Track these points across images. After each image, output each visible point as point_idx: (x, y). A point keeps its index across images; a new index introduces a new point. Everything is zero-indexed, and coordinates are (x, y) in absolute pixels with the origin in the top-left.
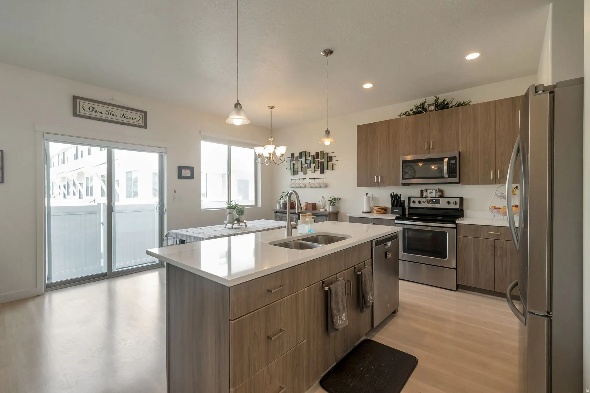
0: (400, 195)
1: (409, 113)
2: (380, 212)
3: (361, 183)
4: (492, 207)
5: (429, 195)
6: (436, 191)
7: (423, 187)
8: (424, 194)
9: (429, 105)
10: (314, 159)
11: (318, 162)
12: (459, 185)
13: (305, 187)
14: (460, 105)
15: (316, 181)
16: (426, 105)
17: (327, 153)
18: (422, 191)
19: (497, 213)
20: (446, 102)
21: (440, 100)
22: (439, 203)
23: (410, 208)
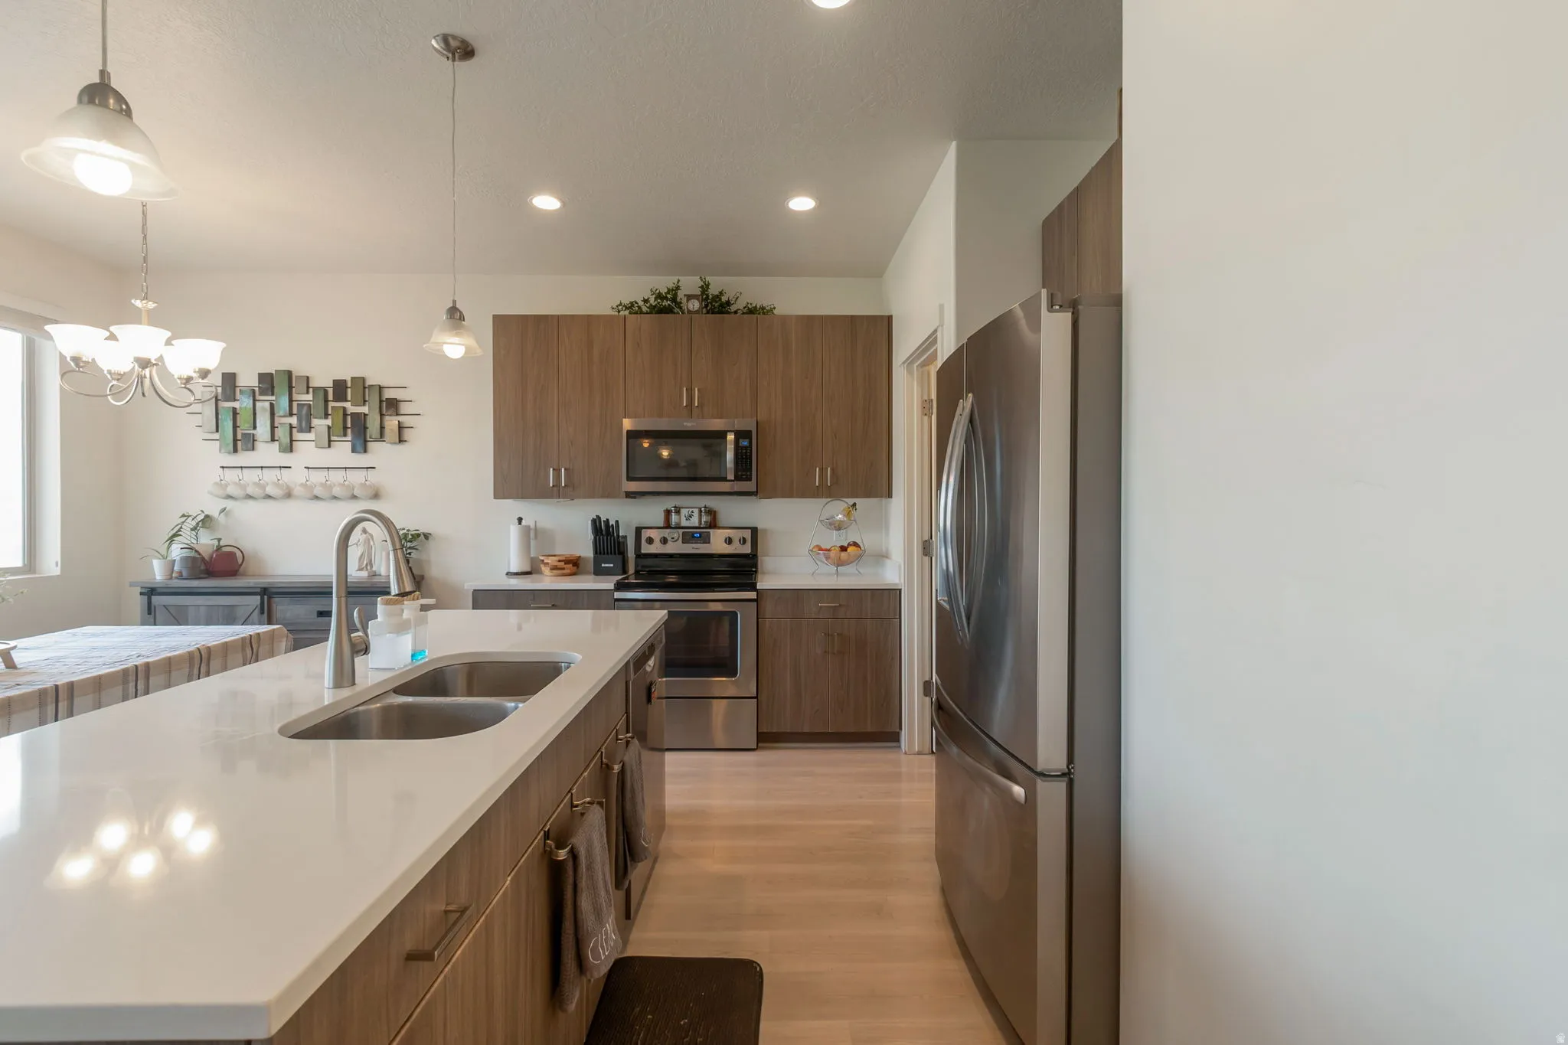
0: (617, 522)
1: (639, 307)
2: (564, 572)
3: (504, 489)
4: (814, 548)
5: (684, 523)
6: (700, 511)
7: (670, 503)
8: (674, 518)
9: (689, 297)
10: (326, 401)
11: (345, 415)
12: (754, 497)
13: (289, 495)
14: (751, 311)
15: (337, 477)
16: (680, 295)
17: (381, 388)
18: (668, 513)
19: (824, 560)
20: (724, 299)
21: (713, 291)
22: (710, 543)
23: (639, 556)
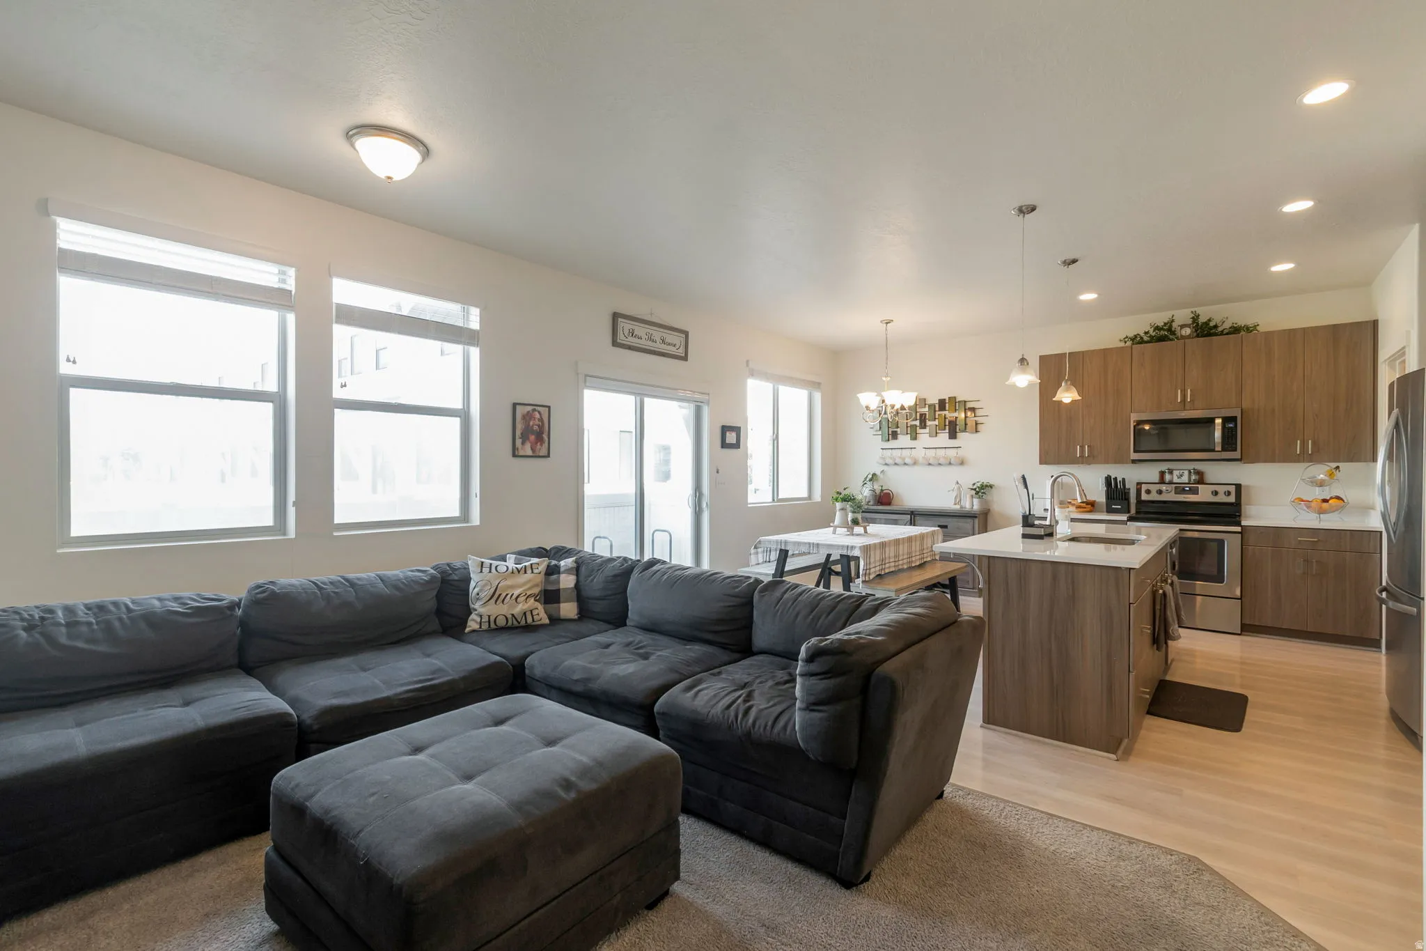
0: (1124, 479)
1: (1142, 338)
2: (1085, 509)
3: (1044, 460)
4: (1296, 499)
5: (1176, 480)
6: (1190, 472)
7: (1164, 467)
8: (1167, 477)
9: (1182, 326)
10: (935, 411)
11: (945, 418)
12: (1239, 462)
13: (915, 463)
14: (1235, 330)
15: (941, 453)
16: (1175, 325)
17: (965, 402)
18: (1162, 474)
19: (1305, 508)
20: (1212, 324)
21: (1202, 319)
22: (1198, 494)
23: (1140, 502)
